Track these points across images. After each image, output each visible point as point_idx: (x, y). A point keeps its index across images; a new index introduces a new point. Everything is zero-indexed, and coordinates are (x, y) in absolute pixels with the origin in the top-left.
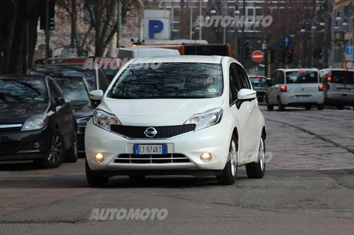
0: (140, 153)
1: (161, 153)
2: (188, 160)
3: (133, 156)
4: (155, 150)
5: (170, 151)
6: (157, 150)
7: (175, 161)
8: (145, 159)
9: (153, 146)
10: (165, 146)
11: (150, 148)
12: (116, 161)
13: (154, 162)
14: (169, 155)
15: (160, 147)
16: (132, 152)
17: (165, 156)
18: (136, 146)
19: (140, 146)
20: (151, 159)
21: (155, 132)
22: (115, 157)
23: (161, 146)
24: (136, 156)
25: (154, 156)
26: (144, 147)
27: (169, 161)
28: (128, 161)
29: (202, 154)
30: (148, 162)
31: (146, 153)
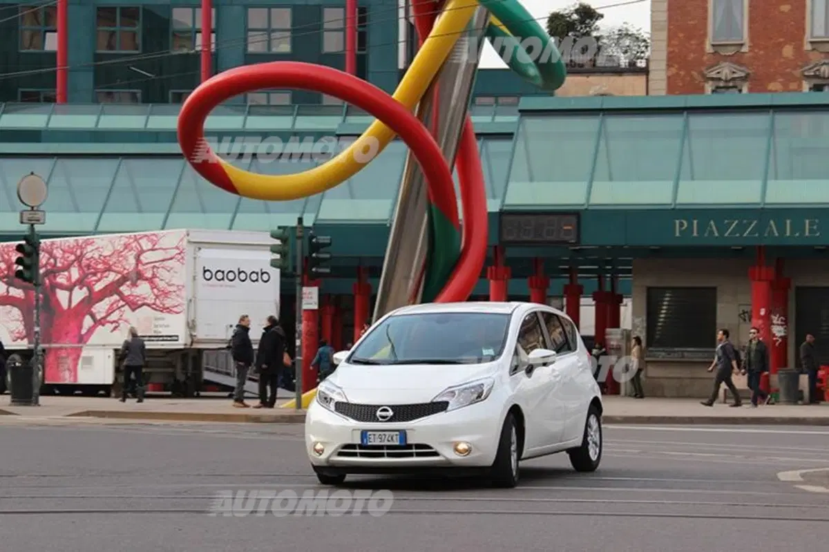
0: (369, 444)
1: (397, 443)
2: (436, 454)
3: (361, 447)
4: (390, 439)
5: (410, 441)
6: (392, 439)
7: (419, 455)
8: (376, 451)
9: (387, 433)
10: (403, 434)
11: (383, 437)
12: (340, 454)
13: (390, 455)
14: (410, 447)
15: (397, 435)
16: (360, 442)
17: (404, 447)
18: (364, 433)
19: (369, 433)
20: (385, 451)
21: (391, 413)
22: (337, 449)
23: (397, 433)
24: (365, 448)
25: (389, 447)
26: (374, 435)
27: (411, 455)
28: (354, 455)
29: (457, 445)
30: (381, 455)
31: (377, 443)
